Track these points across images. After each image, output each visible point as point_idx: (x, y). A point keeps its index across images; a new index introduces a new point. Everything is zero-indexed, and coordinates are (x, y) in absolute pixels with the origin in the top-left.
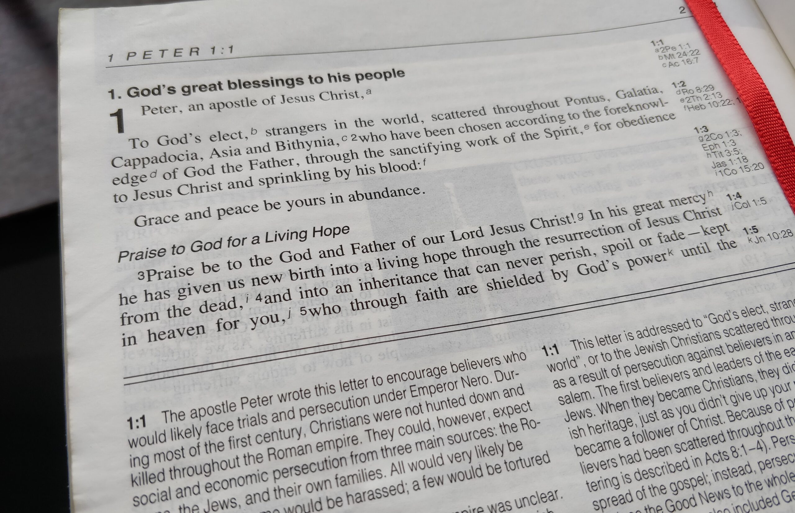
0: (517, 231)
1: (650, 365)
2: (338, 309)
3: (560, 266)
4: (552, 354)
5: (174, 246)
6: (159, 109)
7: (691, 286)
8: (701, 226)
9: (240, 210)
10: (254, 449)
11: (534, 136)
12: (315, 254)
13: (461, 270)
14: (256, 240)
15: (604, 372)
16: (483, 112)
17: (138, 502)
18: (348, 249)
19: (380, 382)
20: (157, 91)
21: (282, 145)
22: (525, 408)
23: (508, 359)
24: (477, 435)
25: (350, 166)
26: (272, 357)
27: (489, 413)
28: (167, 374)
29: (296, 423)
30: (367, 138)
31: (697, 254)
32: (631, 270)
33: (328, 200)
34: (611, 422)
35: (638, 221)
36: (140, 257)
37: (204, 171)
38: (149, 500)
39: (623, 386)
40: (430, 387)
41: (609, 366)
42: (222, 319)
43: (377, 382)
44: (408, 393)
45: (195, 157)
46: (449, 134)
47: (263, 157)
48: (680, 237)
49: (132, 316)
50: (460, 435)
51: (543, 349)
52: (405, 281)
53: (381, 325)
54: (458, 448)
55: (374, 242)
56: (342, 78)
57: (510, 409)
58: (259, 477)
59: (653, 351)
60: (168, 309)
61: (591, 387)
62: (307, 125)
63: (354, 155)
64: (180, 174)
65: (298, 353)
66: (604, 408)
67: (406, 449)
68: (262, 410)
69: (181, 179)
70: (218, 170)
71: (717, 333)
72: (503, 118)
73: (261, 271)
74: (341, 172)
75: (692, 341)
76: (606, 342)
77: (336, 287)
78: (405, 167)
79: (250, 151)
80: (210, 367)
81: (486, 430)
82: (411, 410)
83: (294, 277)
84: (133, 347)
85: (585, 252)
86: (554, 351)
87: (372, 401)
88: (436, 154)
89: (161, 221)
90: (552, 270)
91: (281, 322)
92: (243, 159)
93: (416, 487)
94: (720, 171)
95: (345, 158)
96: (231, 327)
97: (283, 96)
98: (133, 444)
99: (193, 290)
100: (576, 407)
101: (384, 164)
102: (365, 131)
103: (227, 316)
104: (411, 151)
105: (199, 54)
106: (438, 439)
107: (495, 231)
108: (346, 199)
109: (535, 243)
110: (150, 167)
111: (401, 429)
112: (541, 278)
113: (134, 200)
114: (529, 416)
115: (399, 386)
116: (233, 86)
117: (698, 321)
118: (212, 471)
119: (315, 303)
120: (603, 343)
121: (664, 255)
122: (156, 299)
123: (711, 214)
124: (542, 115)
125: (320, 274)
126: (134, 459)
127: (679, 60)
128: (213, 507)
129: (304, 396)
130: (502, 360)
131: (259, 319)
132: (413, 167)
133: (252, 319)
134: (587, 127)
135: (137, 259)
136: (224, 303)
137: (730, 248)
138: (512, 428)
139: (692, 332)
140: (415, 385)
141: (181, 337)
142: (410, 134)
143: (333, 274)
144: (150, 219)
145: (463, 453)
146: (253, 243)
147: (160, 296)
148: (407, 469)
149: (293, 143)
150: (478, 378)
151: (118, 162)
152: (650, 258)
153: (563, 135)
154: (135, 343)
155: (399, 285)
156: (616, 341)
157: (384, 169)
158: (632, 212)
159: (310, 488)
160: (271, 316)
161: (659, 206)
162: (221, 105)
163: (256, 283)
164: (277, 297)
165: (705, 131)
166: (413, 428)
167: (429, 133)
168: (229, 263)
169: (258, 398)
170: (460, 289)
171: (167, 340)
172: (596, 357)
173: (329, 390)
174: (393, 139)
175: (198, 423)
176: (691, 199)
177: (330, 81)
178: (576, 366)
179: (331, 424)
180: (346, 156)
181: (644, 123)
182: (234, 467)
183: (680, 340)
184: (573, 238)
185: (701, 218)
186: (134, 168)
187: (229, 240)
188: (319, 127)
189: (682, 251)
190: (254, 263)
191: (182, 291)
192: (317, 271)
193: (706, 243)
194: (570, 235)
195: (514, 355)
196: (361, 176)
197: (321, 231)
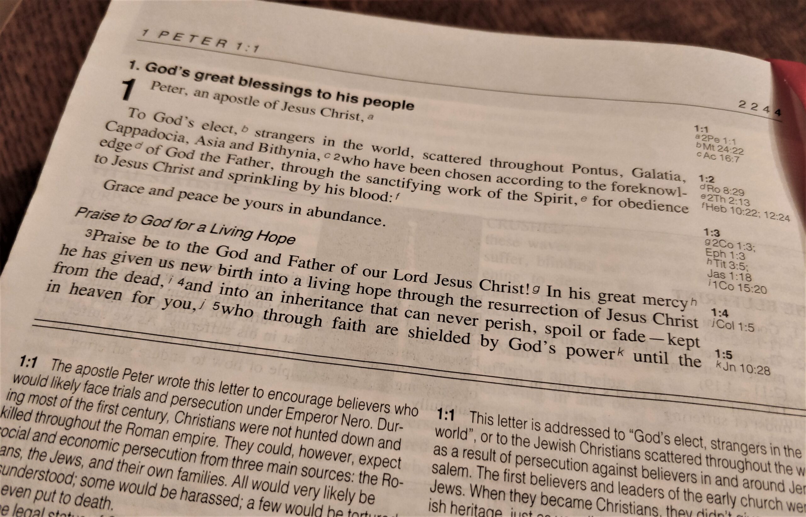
0: (463, 286)
1: (546, 463)
2: (250, 314)
3: (492, 334)
4: (446, 419)
5: (129, 214)
6: (168, 87)
7: (629, 394)
8: (669, 334)
9: (201, 198)
10: (117, 419)
11: (522, 198)
12: (251, 256)
13: (389, 309)
14: (202, 228)
15: (492, 455)
16: (478, 161)
18: (285, 259)
19: (260, 395)
20: (172, 71)
21: (265, 148)
22: (394, 463)
23: (398, 410)
24: (333, 475)
25: (322, 183)
27: (355, 458)
29: (164, 408)
30: (349, 159)
31: (651, 362)
32: (568, 358)
33: (286, 209)
34: (479, 507)
35: (599, 310)
36: (95, 216)
37: (185, 154)
38: (8, 433)
39: (507, 475)
40: (307, 414)
41: (500, 449)
42: (140, 292)
43: (257, 393)
44: (283, 414)
45: (182, 139)
46: (434, 175)
47: (242, 154)
48: (639, 338)
49: (66, 267)
50: (317, 470)
51: (439, 410)
52: (329, 304)
53: (286, 340)
54: (308, 482)
55: (314, 259)
56: (350, 99)
57: (378, 460)
58: (111, 446)
59: (555, 449)
60: (98, 269)
61: (472, 465)
62: (296, 134)
63: (330, 172)
64: (162, 152)
65: (194, 343)
66: (476, 491)
67: (257, 466)
68: (139, 385)
69: (161, 156)
70: (197, 156)
71: (637, 453)
72: (496, 172)
73: (194, 258)
74: (310, 187)
75: (605, 452)
76: (508, 423)
78: (375, 197)
79: (234, 146)
80: (111, 332)
81: (344, 473)
82: (279, 431)
83: (222, 271)
84: (54, 294)
85: (525, 326)
86: (449, 416)
87: (245, 410)
88: (412, 191)
89: (127, 189)
90: (482, 335)
91: (191, 310)
92: (223, 152)
93: (251, 506)
94: (715, 282)
95: (320, 174)
96: (145, 302)
97: (286, 103)
98: (17, 379)
100: (447, 480)
101: (356, 188)
102: (350, 153)
103: (147, 291)
104: (388, 182)
105: (225, 47)
107: (440, 280)
108: (304, 211)
109: (475, 304)
110: (139, 138)
112: (466, 340)
113: (113, 164)
114: (395, 473)
115: (277, 404)
116: (243, 82)
117: (621, 434)
118: (73, 426)
119: (231, 301)
120: (504, 424)
121: (613, 354)
122: (93, 257)
123: (686, 324)
124: (540, 178)
125: (248, 276)
126: (12, 393)
127: (718, 154)
128: (59, 458)
129: (182, 385)
130: (393, 410)
131: (173, 301)
132: (384, 198)
133: (166, 300)
134: (584, 199)
135: (91, 217)
136: (149, 278)
137: (691, 366)
138: (372, 479)
139: (610, 443)
140: (293, 408)
141: (98, 298)
142: (394, 166)
143: (261, 280)
144: (119, 185)
145: (311, 489)
146: (198, 230)
147: (98, 255)
148: (250, 485)
149: (276, 148)
150: (360, 420)
151: (112, 126)
152: (595, 352)
153: (555, 202)
154: (57, 292)
155: (321, 306)
156: (519, 426)
157: (354, 193)
158: (595, 297)
159: (151, 472)
160: (185, 302)
161: (630, 299)
162: (225, 98)
163: (185, 268)
164: (198, 286)
165: (715, 235)
166: (273, 449)
167: (414, 170)
168: (169, 242)
169: (140, 374)
170: (380, 327)
171: (85, 296)
172: (490, 435)
173: (208, 387)
174: (375, 167)
175: (79, 379)
176: (670, 302)
177: (338, 99)
178: (466, 438)
179: (196, 419)
180: (322, 172)
181: (651, 209)
182: (94, 429)
183: (591, 447)
184: (519, 309)
185: (673, 325)
186: (124, 135)
187: (178, 222)
188: (307, 140)
189: (635, 354)
190: (191, 249)
191: (117, 256)
192: (247, 272)
193: (666, 353)
194: (517, 305)
195: (406, 408)
196: (328, 194)
197: (267, 236)
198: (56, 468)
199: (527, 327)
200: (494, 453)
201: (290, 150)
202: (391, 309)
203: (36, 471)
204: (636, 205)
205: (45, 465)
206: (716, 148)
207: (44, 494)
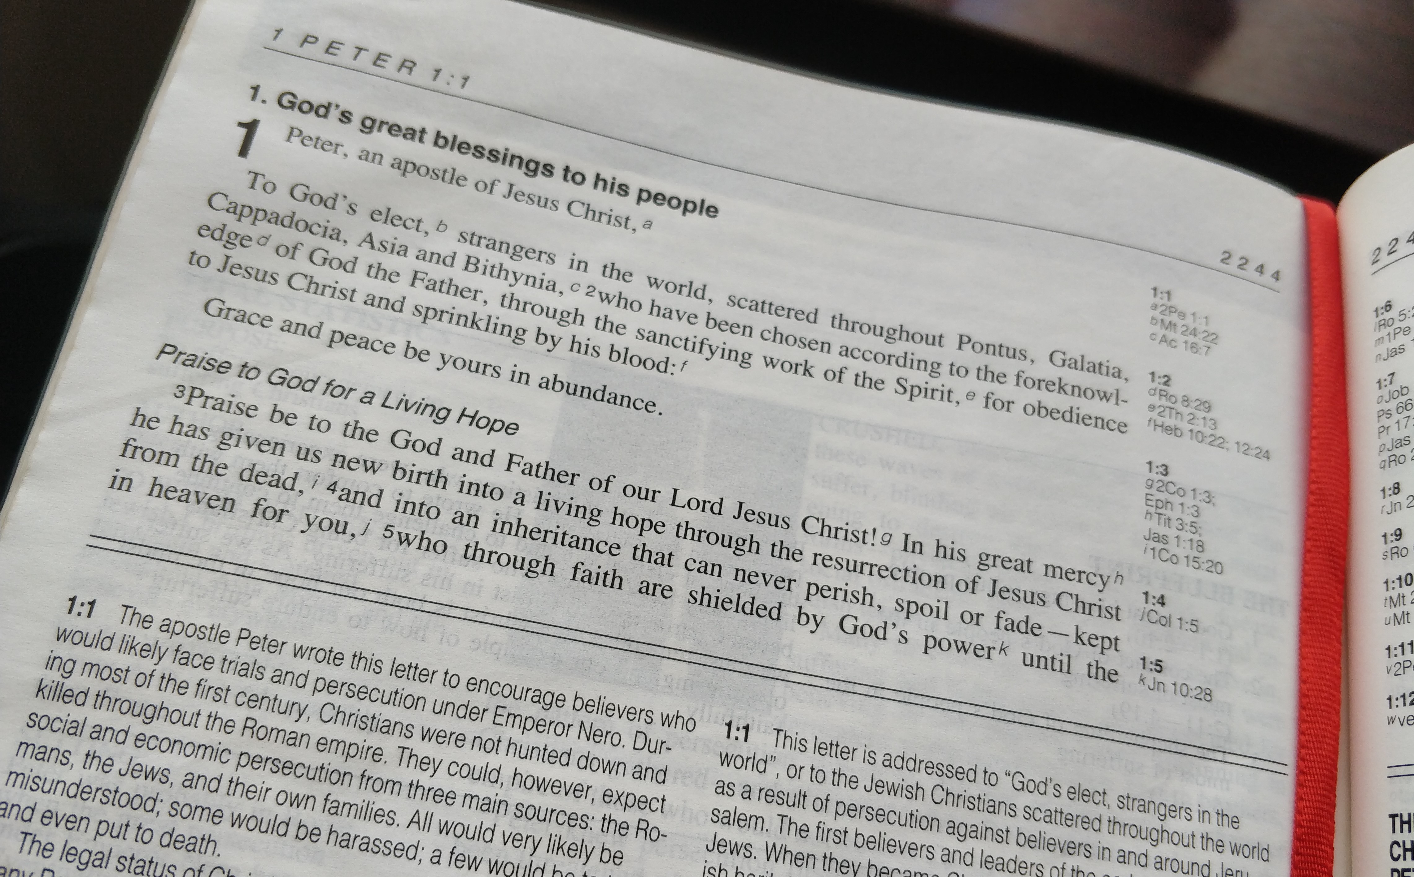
0: (776, 525)
1: (879, 815)
2: (443, 548)
3: (815, 606)
4: (737, 738)
5: (246, 363)
6: (314, 140)
7: (1010, 716)
8: (1077, 627)
10: (227, 711)
11: (876, 384)
12: (447, 450)
13: (660, 555)
14: (368, 398)
15: (802, 798)
16: (813, 317)
17: (34, 721)
18: (501, 460)
19: (454, 683)
20: (322, 111)
21: (475, 265)
23: (666, 721)
24: (562, 818)
25: (565, 333)
26: (312, 585)
27: (597, 793)
28: (153, 553)
29: (303, 697)
30: (611, 297)
31: (1046, 668)
32: (926, 652)
33: (506, 374)
35: (977, 579)
36: (190, 362)
37: (341, 262)
38: (50, 724)
39: (821, 830)
40: (526, 719)
41: (815, 791)
42: (265, 500)
43: (450, 680)
44: (489, 716)
45: (336, 235)
46: (743, 334)
47: (437, 272)
48: (1032, 630)
49: (141, 448)
50: (537, 809)
51: (726, 724)
52: (567, 540)
53: (497, 596)
54: (523, 827)
55: (547, 463)
56: (616, 188)
57: (631, 799)
58: (217, 754)
59: (895, 794)
60: (195, 455)
61: (770, 812)
62: (527, 245)
63: (578, 316)
64: (302, 255)
65: (351, 592)
66: (773, 852)
67: (447, 797)
68: (262, 657)
69: (301, 263)
70: (361, 268)
71: (1013, 807)
72: (840, 338)
73: (355, 448)
74: (547, 338)
75: (967, 803)
76: (828, 751)
77: (456, 513)
78: (649, 364)
79: (422, 256)
80: (217, 566)
81: (579, 816)
82: (481, 744)
83: (400, 473)
84: (123, 493)
85: (866, 598)
86: (742, 734)
87: (429, 706)
88: (707, 359)
89: (243, 318)
90: (800, 608)
91: (347, 537)
92: (406, 265)
93: (436, 859)
94: (1153, 549)
95: (562, 318)
96: (274, 517)
97: (511, 186)
98: (62, 636)
99: (244, 439)
100: (732, 834)
101: (620, 347)
102: (612, 286)
103: (275, 497)
104: (670, 342)
105: (413, 73)
106: (500, 802)
107: (742, 512)
108: (535, 380)
109: (793, 555)
110: (264, 227)
111: (454, 765)
112: (775, 614)
113: (219, 270)
114: (655, 819)
115: (480, 699)
116: (441, 142)
117: (993, 776)
118: (155, 718)
119: (412, 525)
120: (823, 752)
121: (992, 650)
122: (186, 435)
123: (1104, 612)
124: (906, 353)
125: (441, 484)
126: (55, 658)
127: (1181, 339)
128: (134, 770)
129: (331, 661)
130: (657, 719)
131: (319, 520)
132: (662, 367)
133: (308, 515)
134: (971, 395)
135: (184, 364)
136: (279, 477)
137: (1104, 679)
138: (620, 828)
139: (975, 790)
140: (505, 708)
141: (196, 506)
142: (681, 314)
143: (461, 491)
144: (229, 309)
145: (527, 838)
146: (361, 401)
147: (194, 432)
148: (435, 827)
149: (493, 267)
150: (607, 733)
151: (218, 201)
152: (967, 646)
153: (926, 396)
154: (128, 490)
155: (555, 543)
156: (845, 756)
157: (615, 355)
158: (973, 560)
159: (282, 798)
160: (338, 521)
161: (1024, 566)
162: (410, 167)
163: (338, 464)
164: (360, 497)
165: (1162, 473)
166: (471, 772)
167: (712, 323)
168: (313, 418)
169: (265, 639)
170: (645, 584)
171: (175, 502)
172: (801, 768)
173: (373, 666)
174: (651, 313)
175: (166, 641)
176: (1084, 576)
177: (596, 186)
178: (764, 771)
179: (353, 718)
180: (565, 314)
181: (1071, 421)
182: (189, 724)
183: (948, 794)
184: (858, 569)
185: (1084, 613)
186: (239, 220)
187: (329, 384)
188: (544, 257)
189: (1024, 654)
190: (350, 432)
191: (227, 436)
192: (438, 477)
193: (1069, 656)
194: (855, 562)
195: (677, 718)
196: (574, 354)
197: (473, 418)
198: (129, 785)
199: (868, 598)
200: (805, 796)
201: (514, 273)
202: (663, 555)
203: (98, 790)
204: (1050, 413)
205: (111, 781)
206: (1180, 329)
207: (110, 827)
